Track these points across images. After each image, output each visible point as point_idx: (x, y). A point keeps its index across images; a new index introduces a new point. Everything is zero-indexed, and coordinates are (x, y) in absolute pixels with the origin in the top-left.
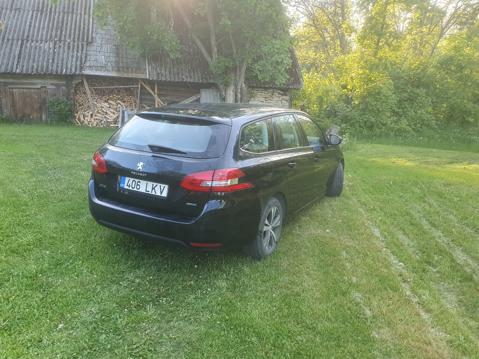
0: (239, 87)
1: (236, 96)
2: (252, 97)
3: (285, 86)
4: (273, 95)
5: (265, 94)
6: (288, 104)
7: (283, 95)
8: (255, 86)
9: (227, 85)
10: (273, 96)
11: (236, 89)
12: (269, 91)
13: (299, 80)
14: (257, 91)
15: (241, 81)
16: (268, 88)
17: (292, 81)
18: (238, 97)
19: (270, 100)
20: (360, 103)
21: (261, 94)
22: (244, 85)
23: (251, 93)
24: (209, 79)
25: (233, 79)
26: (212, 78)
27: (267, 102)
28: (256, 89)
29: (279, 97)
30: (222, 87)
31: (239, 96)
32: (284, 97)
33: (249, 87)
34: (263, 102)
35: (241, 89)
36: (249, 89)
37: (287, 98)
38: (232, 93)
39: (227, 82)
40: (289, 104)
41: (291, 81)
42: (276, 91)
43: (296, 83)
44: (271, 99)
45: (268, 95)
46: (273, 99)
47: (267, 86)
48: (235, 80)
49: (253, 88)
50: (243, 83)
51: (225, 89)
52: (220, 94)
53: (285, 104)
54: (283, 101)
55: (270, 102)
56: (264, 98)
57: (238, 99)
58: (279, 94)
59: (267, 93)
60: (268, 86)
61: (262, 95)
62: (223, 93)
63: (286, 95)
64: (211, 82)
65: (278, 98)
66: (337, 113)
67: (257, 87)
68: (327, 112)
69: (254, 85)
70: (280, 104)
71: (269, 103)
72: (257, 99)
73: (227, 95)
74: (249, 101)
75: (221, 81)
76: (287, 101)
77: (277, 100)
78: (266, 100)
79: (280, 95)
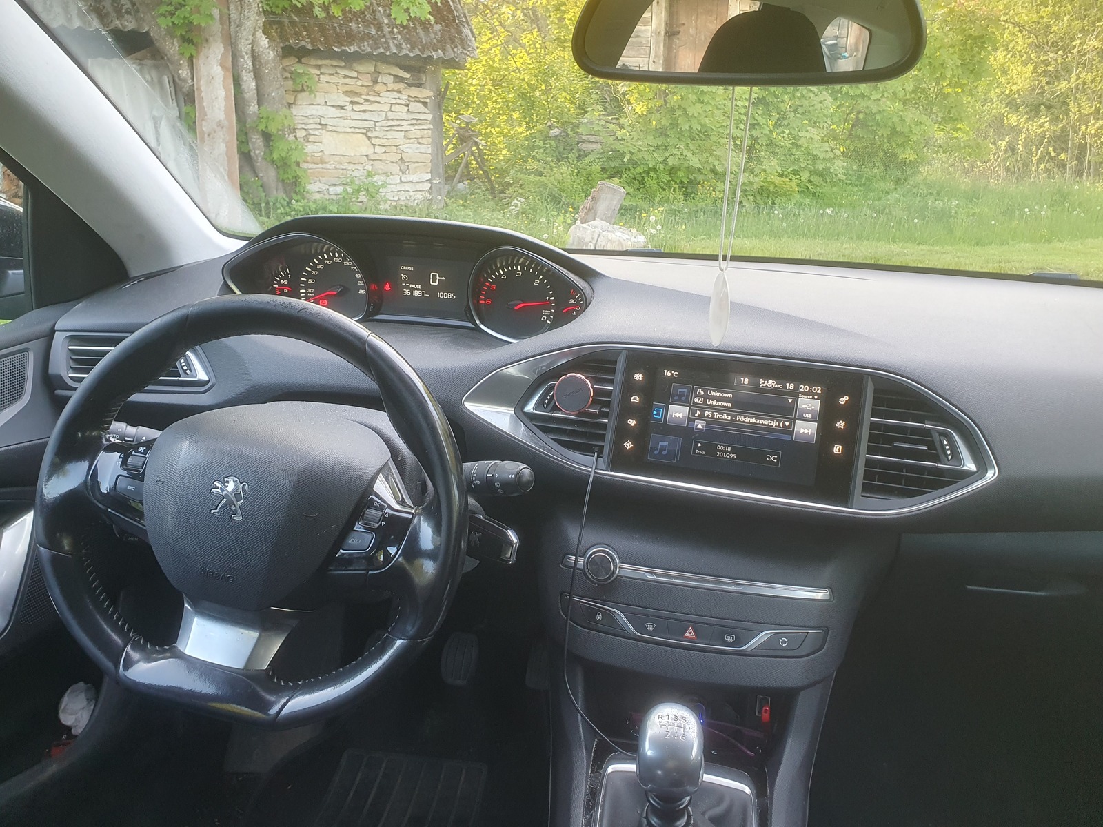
0: (244, 47)
1: (237, 82)
2: (302, 90)
3: (417, 52)
4: (375, 82)
5: (348, 81)
6: (430, 117)
7: (410, 85)
8: (309, 47)
9: (192, 38)
10: (378, 88)
11: (235, 56)
12: (361, 68)
13: (460, 32)
14: (318, 67)
15: (248, 24)
16: (358, 57)
17: (436, 34)
18: (244, 86)
19: (366, 100)
20: (650, 111)
21: (334, 79)
22: (264, 42)
23: (294, 76)
24: (113, 14)
25: (216, 12)
26: (128, 13)
27: (356, 108)
28: (313, 62)
29: (399, 92)
30: (172, 47)
31: (249, 84)
32: (414, 92)
33: (287, 52)
34: (342, 108)
35: (255, 57)
36: (287, 62)
37: (426, 93)
38: (218, 71)
39: (190, 27)
40: (434, 118)
41: (432, 35)
42: (384, 68)
43: (453, 41)
44: (371, 98)
45: (360, 83)
46: (378, 99)
47: (351, 49)
48: (226, 19)
49: (301, 54)
50: (260, 34)
51: (187, 55)
52: (173, 77)
53: (422, 117)
54: (413, 106)
55: (370, 108)
56: (345, 93)
57: (247, 96)
58: (398, 79)
59: (354, 74)
60: (357, 49)
61: (337, 84)
62: (184, 73)
63: (420, 86)
64: (125, 27)
65: (397, 95)
66: (583, 146)
67: (315, 53)
68: (552, 142)
69: (303, 43)
70: (404, 116)
71: (364, 111)
72: (320, 99)
73: (198, 81)
74: (290, 105)
75: (164, 23)
76: (425, 104)
77: (393, 101)
78: (352, 103)
79: (401, 86)
